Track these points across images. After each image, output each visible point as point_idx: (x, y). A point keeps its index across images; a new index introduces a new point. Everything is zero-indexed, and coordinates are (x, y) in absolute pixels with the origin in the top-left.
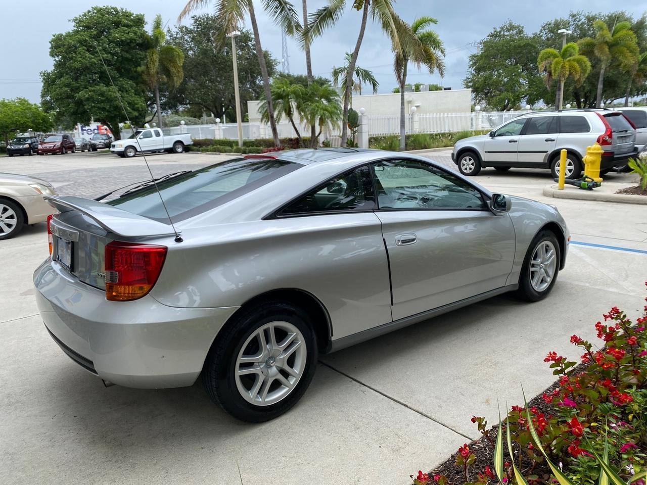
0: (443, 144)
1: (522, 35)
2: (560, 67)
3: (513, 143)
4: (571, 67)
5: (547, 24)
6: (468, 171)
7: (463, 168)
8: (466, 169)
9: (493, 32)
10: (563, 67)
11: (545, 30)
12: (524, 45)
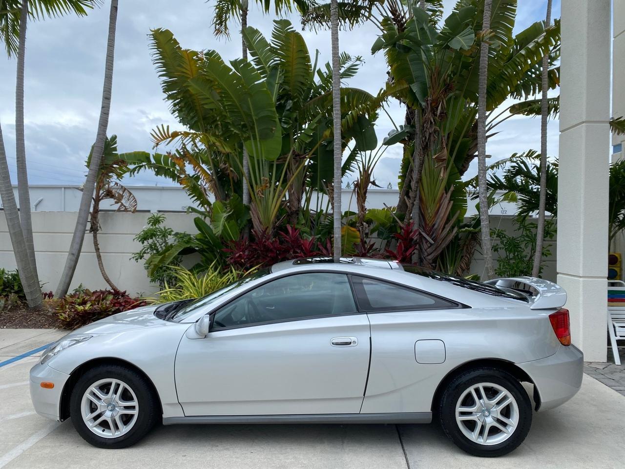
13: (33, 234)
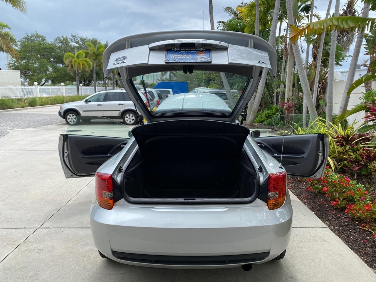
0: (21, 106)
1: (45, 42)
2: (77, 64)
3: (100, 106)
4: (83, 64)
5: (57, 37)
6: (72, 123)
7: (69, 121)
8: (71, 121)
9: (25, 36)
10: (79, 64)
11: (57, 40)
12: (49, 48)
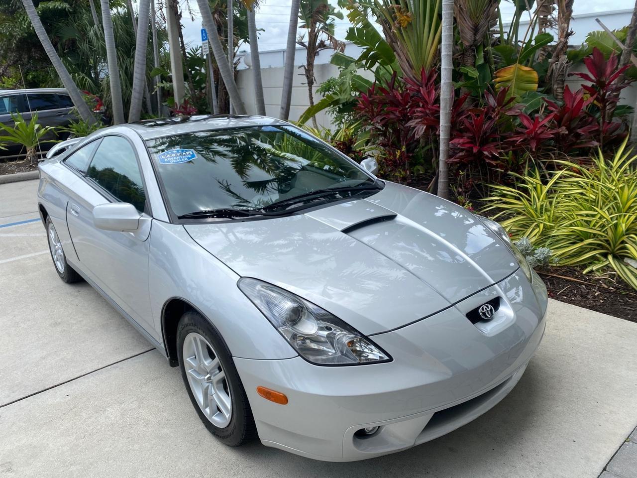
13: (263, 89)
